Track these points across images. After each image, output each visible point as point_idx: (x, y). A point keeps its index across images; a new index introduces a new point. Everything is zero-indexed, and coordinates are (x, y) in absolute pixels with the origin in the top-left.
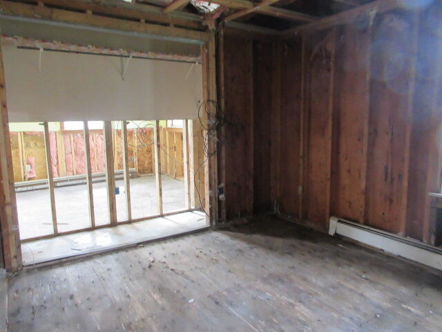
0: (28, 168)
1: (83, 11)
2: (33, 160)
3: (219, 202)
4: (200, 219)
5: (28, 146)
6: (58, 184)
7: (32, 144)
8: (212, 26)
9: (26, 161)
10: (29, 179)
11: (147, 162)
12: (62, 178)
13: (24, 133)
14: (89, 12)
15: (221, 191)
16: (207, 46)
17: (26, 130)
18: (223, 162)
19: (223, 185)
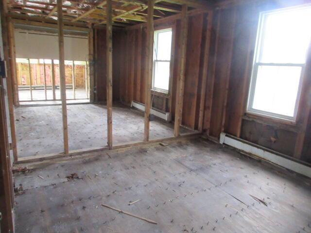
0: (23, 80)
1: (41, 22)
2: (25, 76)
3: (95, 93)
4: (88, 101)
5: (23, 69)
6: (36, 88)
7: (25, 69)
8: (90, 27)
9: (22, 77)
10: (24, 85)
11: (81, 82)
12: (38, 86)
13: (22, 64)
14: (43, 22)
15: (95, 89)
16: (89, 34)
17: (22, 62)
18: (96, 78)
19: (96, 87)
